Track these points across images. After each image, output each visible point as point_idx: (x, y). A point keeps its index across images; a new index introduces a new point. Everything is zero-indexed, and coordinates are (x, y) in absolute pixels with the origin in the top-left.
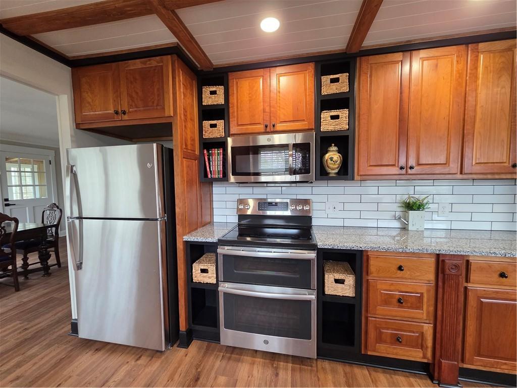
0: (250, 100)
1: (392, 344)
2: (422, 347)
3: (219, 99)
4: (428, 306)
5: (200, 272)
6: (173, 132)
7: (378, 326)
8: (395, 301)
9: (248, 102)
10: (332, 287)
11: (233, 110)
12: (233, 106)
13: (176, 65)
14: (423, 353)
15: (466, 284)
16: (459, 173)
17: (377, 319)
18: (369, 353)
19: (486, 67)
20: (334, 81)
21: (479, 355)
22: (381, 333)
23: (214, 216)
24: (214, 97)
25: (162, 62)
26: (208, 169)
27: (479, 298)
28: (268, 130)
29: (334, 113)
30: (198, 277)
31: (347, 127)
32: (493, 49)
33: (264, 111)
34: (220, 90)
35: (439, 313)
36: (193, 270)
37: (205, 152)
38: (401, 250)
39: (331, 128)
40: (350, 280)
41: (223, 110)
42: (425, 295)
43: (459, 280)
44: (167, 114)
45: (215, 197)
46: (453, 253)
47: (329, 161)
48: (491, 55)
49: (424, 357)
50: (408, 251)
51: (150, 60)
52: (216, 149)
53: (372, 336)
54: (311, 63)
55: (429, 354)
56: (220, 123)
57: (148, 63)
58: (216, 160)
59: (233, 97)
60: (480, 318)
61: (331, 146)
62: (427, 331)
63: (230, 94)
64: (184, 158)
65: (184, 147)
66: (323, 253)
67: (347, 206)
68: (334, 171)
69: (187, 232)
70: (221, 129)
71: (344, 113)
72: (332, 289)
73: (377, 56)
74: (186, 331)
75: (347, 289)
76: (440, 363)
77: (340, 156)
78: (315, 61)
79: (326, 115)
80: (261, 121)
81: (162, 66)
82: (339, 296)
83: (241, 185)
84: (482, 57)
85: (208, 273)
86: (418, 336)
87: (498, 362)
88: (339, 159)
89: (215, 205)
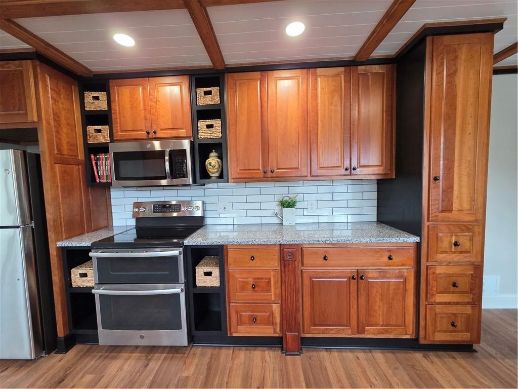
0: (132, 108)
1: (250, 324)
2: (273, 324)
3: (102, 105)
4: (275, 289)
5: (79, 276)
6: (39, 138)
7: (238, 310)
8: (250, 286)
9: (130, 109)
10: (203, 280)
11: (116, 117)
12: (116, 113)
13: (39, 71)
14: (274, 329)
15: (302, 268)
16: (309, 175)
17: (237, 304)
18: (234, 335)
19: (323, 89)
20: (207, 93)
21: (314, 325)
22: (241, 316)
23: (113, 220)
24: (96, 102)
25: (22, 67)
26: (96, 174)
27: (311, 278)
28: (150, 136)
29: (209, 122)
30: (77, 281)
31: (221, 135)
32: (327, 74)
33: (146, 119)
34: (103, 96)
35: (284, 293)
36: (72, 276)
37: (92, 157)
38: (250, 243)
39: (207, 136)
40: (216, 272)
41: (107, 115)
42: (272, 280)
43: (295, 265)
44: (30, 120)
45: (113, 202)
46: (290, 243)
47: (209, 166)
48: (326, 79)
49: (275, 332)
50: (256, 243)
51: (7, 64)
52: (104, 154)
53: (234, 320)
54: (185, 76)
55: (278, 329)
56: (105, 129)
57: (6, 66)
58: (104, 164)
59: (115, 103)
60: (312, 295)
61: (212, 152)
62: (275, 310)
63: (112, 100)
64: (55, 163)
65: (56, 152)
66: (192, 249)
67: (236, 206)
68: (214, 175)
69: (64, 237)
70: (105, 134)
71: (217, 123)
72: (202, 281)
73: (240, 73)
74: (64, 337)
75: (214, 281)
76: (286, 334)
77: (218, 161)
78: (189, 75)
79: (202, 124)
80: (143, 128)
81: (22, 70)
82: (208, 287)
83: (138, 189)
84: (319, 79)
85: (87, 277)
86: (269, 315)
87: (327, 329)
88: (217, 163)
89: (114, 209)
